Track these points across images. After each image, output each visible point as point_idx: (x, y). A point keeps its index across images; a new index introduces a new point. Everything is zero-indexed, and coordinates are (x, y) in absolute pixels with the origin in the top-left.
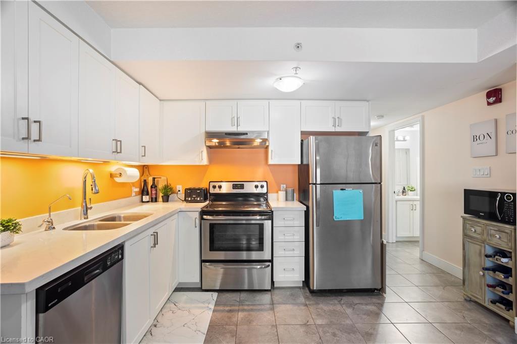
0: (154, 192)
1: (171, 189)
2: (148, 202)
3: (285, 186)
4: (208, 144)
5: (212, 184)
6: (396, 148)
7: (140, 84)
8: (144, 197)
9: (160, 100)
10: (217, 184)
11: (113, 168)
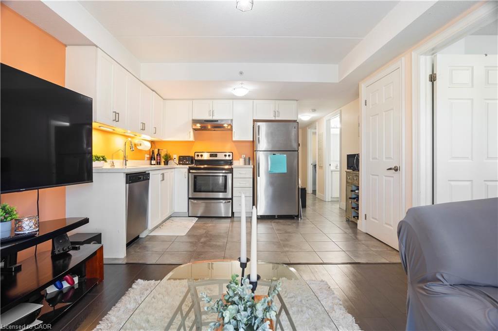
0: (158, 158)
1: (170, 157)
2: (155, 165)
3: (245, 156)
4: (194, 127)
5: (196, 154)
6: (331, 133)
7: (153, 91)
8: (152, 161)
9: (164, 99)
10: (200, 154)
11: (136, 141)
